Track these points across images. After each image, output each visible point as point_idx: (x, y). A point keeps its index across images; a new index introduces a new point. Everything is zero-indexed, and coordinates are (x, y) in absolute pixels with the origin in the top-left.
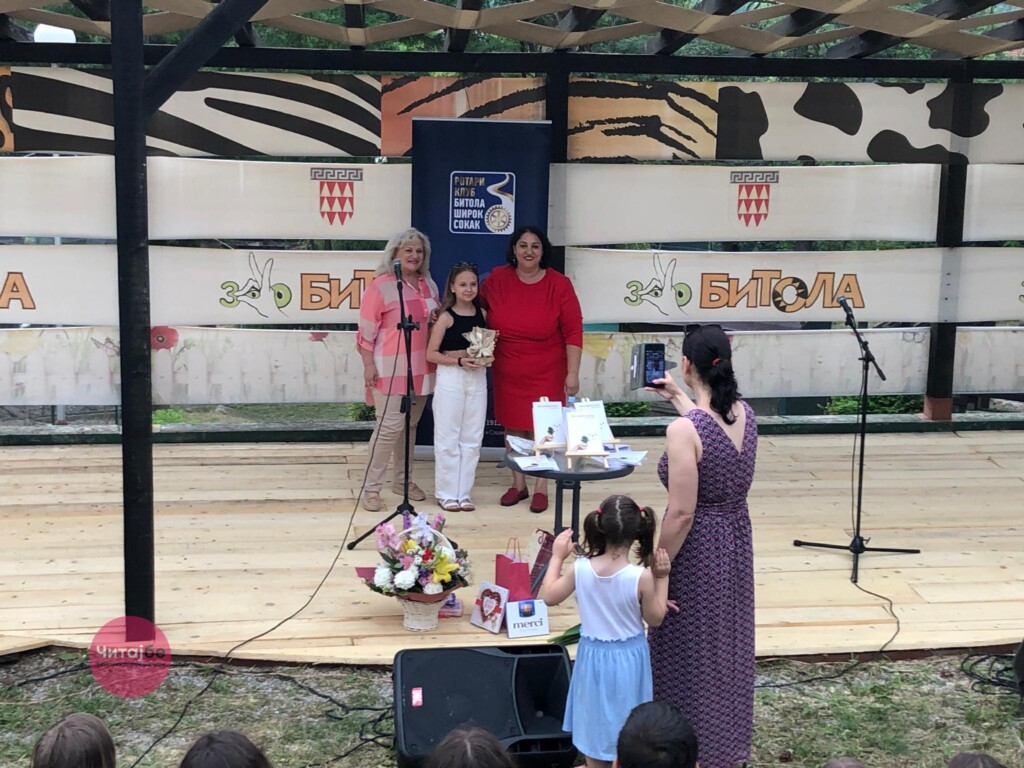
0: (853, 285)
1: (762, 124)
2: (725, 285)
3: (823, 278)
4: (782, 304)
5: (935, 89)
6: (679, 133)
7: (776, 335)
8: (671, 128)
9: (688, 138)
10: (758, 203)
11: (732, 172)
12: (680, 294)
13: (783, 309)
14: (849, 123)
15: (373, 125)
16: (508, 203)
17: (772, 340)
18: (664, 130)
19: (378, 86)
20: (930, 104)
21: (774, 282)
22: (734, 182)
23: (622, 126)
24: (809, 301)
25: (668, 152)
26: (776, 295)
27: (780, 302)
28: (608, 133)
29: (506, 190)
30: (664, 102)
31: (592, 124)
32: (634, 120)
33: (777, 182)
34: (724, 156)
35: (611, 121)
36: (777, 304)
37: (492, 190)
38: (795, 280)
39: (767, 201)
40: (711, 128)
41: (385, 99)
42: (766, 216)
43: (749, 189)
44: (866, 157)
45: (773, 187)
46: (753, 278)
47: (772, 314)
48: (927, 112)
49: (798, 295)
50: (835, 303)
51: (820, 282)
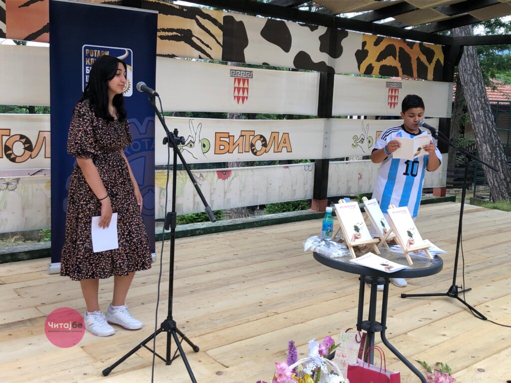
0: (287, 139)
1: (244, 42)
2: (227, 140)
4: (255, 151)
5: (322, 30)
6: (203, 43)
7: (251, 169)
8: (198, 39)
9: (208, 46)
10: (244, 89)
11: (231, 70)
12: (204, 146)
13: (255, 154)
14: (286, 45)
17: (250, 173)
18: (194, 39)
20: (321, 38)
21: (251, 137)
22: (232, 76)
23: (170, 34)
25: (197, 54)
26: (252, 145)
27: (254, 149)
28: (162, 38)
30: (194, 21)
32: (177, 30)
33: (252, 78)
34: (225, 59)
35: (164, 30)
36: (253, 151)
39: (247, 89)
40: (219, 41)
42: (247, 98)
43: (239, 81)
44: (293, 67)
46: (241, 136)
47: (250, 157)
48: (318, 43)
49: (263, 145)
50: (279, 150)
51: (272, 138)
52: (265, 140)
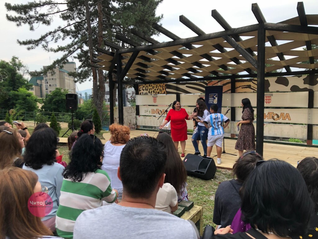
0: (288, 116)
1: (269, 85)
3: (282, 114)
5: (304, 76)
6: (254, 87)
9: (256, 88)
10: (269, 100)
14: (285, 84)
17: (273, 126)
18: (252, 87)
20: (304, 80)
21: (272, 114)
23: (245, 87)
24: (279, 118)
25: (252, 91)
28: (242, 88)
29: (216, 96)
30: (251, 82)
31: (240, 87)
32: (247, 85)
35: (243, 86)
36: (273, 119)
37: (214, 96)
38: (276, 114)
39: (271, 99)
43: (267, 97)
44: (290, 91)
45: (272, 97)
47: (272, 120)
49: (277, 117)
50: (285, 119)
51: (281, 115)
52: (278, 115)
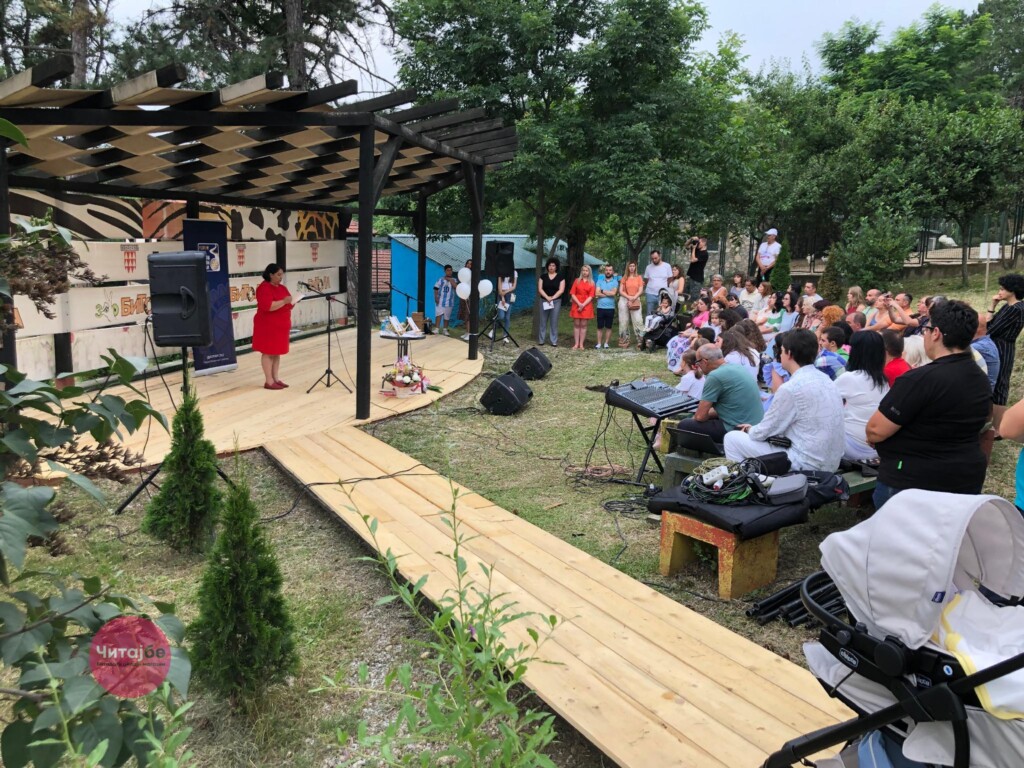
1: (241, 226)
5: (278, 212)
10: (242, 257)
11: (236, 245)
14: (260, 224)
15: (140, 223)
16: (217, 256)
19: (141, 204)
20: (278, 218)
21: (247, 289)
22: (237, 249)
29: (215, 251)
30: (218, 215)
33: (246, 249)
37: (211, 251)
38: (252, 288)
39: (244, 257)
40: (230, 226)
41: (144, 211)
42: (244, 262)
43: (240, 251)
44: (265, 238)
48: (276, 221)
